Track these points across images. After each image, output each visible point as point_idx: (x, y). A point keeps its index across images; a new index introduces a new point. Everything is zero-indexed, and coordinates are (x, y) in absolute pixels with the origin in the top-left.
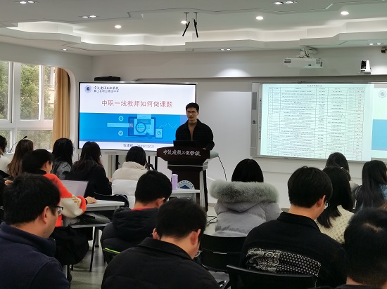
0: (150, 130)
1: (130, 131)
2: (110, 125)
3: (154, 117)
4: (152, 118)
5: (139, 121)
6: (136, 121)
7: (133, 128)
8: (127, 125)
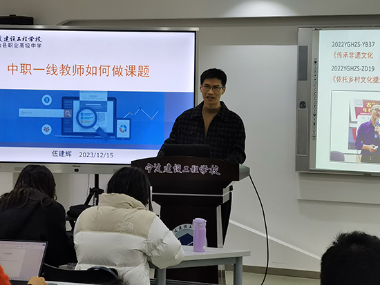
0: (106, 123)
1: (65, 124)
2: (24, 113)
3: (113, 96)
4: (109, 99)
5: (84, 106)
6: (76, 104)
7: (71, 119)
8: (59, 113)
